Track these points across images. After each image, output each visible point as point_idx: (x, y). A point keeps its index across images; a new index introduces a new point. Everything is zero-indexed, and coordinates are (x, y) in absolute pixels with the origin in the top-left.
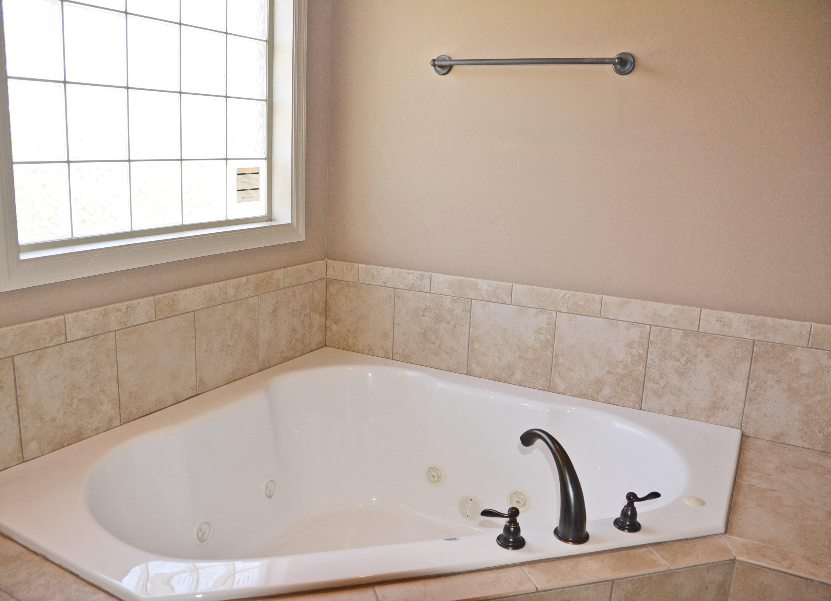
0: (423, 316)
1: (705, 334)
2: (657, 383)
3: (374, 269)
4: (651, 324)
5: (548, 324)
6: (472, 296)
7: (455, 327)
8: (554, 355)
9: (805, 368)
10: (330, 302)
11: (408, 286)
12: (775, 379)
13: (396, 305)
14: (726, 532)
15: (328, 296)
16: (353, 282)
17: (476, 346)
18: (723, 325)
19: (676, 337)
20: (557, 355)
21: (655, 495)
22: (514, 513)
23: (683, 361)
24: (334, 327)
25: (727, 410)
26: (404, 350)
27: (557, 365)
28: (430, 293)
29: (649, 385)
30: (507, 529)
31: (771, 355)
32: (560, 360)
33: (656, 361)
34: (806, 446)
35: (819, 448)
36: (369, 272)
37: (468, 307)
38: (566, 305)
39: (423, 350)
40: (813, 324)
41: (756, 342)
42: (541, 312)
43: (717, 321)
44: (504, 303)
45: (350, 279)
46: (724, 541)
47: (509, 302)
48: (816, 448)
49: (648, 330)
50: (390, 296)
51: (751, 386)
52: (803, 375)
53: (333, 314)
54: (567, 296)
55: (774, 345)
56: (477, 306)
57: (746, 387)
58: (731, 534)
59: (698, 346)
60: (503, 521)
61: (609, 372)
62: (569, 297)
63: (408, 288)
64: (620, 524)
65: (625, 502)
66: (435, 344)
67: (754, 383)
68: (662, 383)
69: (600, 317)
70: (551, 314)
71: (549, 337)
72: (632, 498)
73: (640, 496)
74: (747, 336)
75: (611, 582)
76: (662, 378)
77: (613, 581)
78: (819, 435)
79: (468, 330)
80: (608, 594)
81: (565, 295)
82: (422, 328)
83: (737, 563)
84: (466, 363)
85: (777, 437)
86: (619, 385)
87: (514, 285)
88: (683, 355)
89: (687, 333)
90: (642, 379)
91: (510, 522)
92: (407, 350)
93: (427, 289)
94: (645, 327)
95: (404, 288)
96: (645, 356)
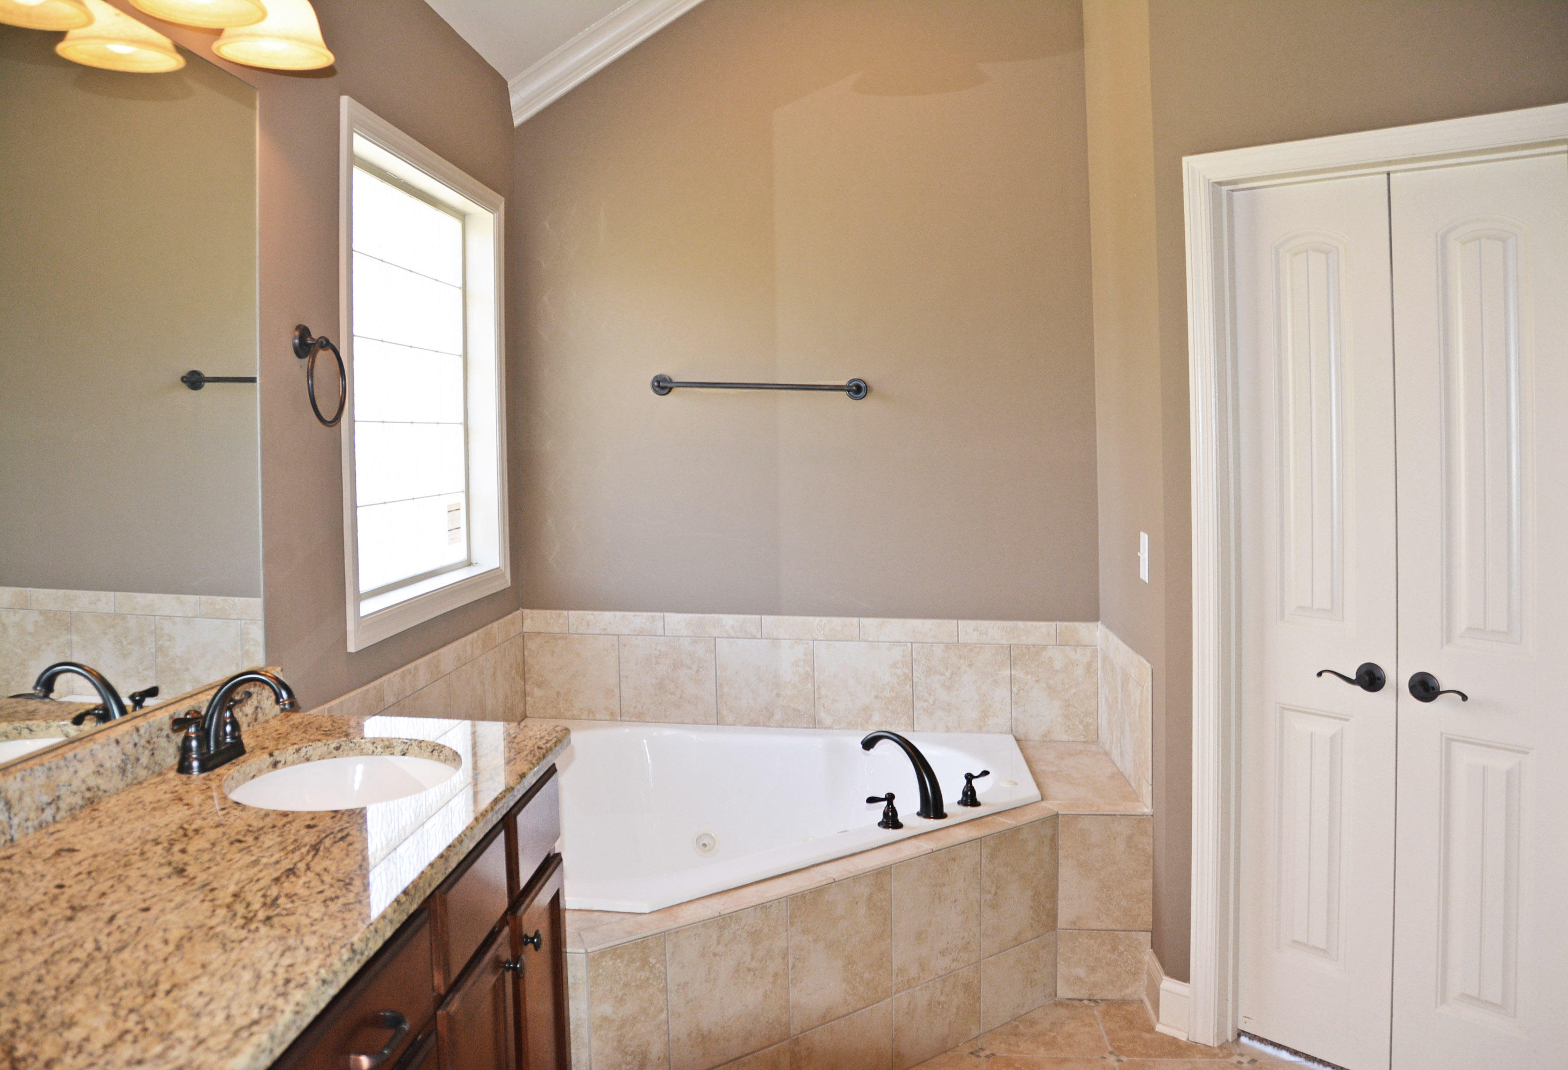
0: (657, 663)
1: (965, 645)
2: (926, 701)
3: (589, 615)
4: (912, 641)
5: (805, 655)
6: (715, 634)
7: (698, 671)
8: (816, 687)
9: (1058, 665)
10: (529, 660)
11: (635, 631)
12: (1034, 679)
13: (621, 655)
14: (1043, 799)
15: (526, 654)
16: (561, 633)
17: (726, 690)
18: (980, 634)
19: (938, 651)
20: (819, 688)
21: (985, 773)
22: (890, 798)
23: (948, 674)
24: (538, 692)
25: (996, 717)
26: (635, 707)
27: (820, 698)
28: (664, 635)
29: (918, 704)
30: (885, 814)
31: (1027, 657)
32: (823, 692)
33: (922, 678)
34: (1071, 739)
35: (1082, 739)
36: (583, 619)
37: (713, 648)
38: (822, 632)
39: (660, 704)
40: (1058, 623)
41: (1012, 646)
42: (796, 642)
43: (974, 630)
44: (755, 638)
45: (556, 629)
46: (1044, 804)
47: (759, 636)
48: (1079, 740)
49: (910, 647)
50: (613, 646)
51: (1015, 690)
52: (1057, 671)
53: (535, 676)
54: (823, 623)
55: (1027, 647)
56: (723, 645)
57: (1009, 692)
58: (1047, 799)
59: (960, 657)
60: (885, 803)
61: (877, 697)
62: (825, 624)
63: (636, 633)
64: (963, 802)
65: (965, 782)
66: (675, 694)
67: (1017, 687)
68: (931, 701)
69: (860, 641)
70: (807, 643)
71: (808, 669)
72: (969, 777)
73: (975, 774)
74: (1004, 642)
75: (979, 840)
76: (930, 694)
77: (980, 838)
78: (1080, 726)
79: (714, 673)
80: (979, 851)
81: (821, 621)
82: (656, 678)
83: (1060, 817)
84: (715, 711)
85: (1045, 736)
86: (888, 709)
87: (763, 617)
88: (947, 669)
89: (948, 646)
90: (910, 698)
91: (888, 805)
92: (639, 706)
93: (660, 632)
94: (907, 645)
95: (631, 633)
96: (910, 675)
